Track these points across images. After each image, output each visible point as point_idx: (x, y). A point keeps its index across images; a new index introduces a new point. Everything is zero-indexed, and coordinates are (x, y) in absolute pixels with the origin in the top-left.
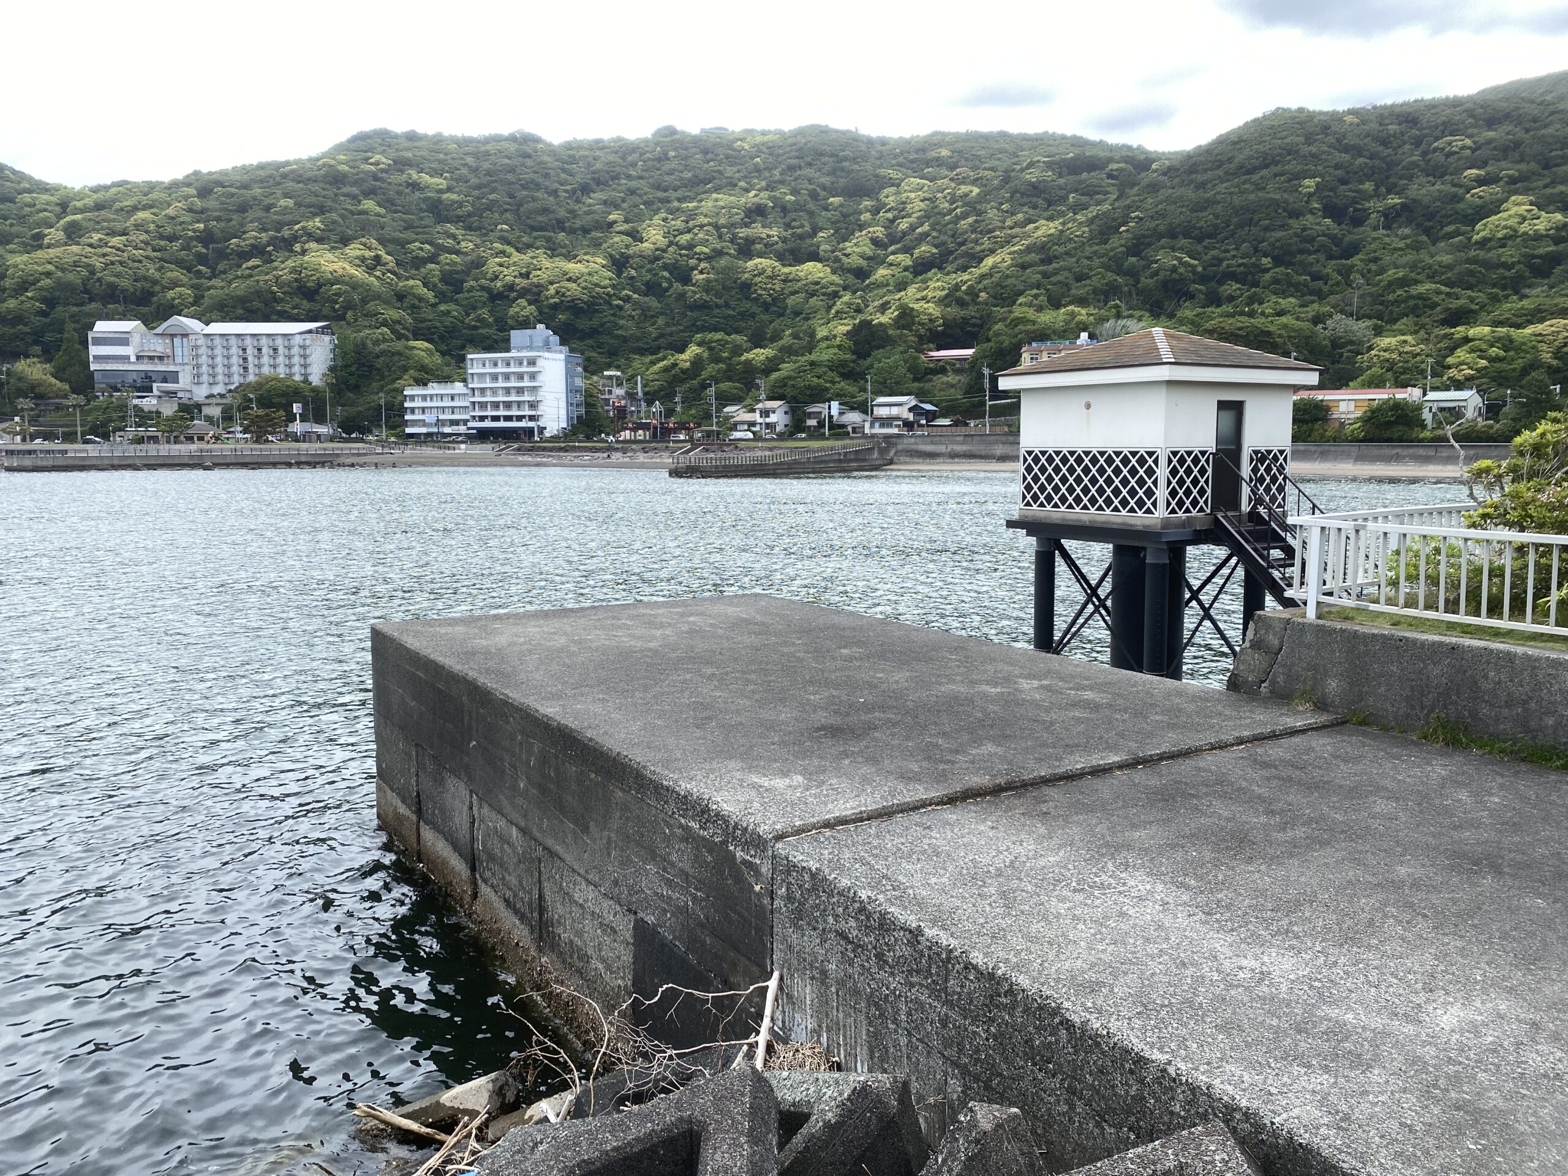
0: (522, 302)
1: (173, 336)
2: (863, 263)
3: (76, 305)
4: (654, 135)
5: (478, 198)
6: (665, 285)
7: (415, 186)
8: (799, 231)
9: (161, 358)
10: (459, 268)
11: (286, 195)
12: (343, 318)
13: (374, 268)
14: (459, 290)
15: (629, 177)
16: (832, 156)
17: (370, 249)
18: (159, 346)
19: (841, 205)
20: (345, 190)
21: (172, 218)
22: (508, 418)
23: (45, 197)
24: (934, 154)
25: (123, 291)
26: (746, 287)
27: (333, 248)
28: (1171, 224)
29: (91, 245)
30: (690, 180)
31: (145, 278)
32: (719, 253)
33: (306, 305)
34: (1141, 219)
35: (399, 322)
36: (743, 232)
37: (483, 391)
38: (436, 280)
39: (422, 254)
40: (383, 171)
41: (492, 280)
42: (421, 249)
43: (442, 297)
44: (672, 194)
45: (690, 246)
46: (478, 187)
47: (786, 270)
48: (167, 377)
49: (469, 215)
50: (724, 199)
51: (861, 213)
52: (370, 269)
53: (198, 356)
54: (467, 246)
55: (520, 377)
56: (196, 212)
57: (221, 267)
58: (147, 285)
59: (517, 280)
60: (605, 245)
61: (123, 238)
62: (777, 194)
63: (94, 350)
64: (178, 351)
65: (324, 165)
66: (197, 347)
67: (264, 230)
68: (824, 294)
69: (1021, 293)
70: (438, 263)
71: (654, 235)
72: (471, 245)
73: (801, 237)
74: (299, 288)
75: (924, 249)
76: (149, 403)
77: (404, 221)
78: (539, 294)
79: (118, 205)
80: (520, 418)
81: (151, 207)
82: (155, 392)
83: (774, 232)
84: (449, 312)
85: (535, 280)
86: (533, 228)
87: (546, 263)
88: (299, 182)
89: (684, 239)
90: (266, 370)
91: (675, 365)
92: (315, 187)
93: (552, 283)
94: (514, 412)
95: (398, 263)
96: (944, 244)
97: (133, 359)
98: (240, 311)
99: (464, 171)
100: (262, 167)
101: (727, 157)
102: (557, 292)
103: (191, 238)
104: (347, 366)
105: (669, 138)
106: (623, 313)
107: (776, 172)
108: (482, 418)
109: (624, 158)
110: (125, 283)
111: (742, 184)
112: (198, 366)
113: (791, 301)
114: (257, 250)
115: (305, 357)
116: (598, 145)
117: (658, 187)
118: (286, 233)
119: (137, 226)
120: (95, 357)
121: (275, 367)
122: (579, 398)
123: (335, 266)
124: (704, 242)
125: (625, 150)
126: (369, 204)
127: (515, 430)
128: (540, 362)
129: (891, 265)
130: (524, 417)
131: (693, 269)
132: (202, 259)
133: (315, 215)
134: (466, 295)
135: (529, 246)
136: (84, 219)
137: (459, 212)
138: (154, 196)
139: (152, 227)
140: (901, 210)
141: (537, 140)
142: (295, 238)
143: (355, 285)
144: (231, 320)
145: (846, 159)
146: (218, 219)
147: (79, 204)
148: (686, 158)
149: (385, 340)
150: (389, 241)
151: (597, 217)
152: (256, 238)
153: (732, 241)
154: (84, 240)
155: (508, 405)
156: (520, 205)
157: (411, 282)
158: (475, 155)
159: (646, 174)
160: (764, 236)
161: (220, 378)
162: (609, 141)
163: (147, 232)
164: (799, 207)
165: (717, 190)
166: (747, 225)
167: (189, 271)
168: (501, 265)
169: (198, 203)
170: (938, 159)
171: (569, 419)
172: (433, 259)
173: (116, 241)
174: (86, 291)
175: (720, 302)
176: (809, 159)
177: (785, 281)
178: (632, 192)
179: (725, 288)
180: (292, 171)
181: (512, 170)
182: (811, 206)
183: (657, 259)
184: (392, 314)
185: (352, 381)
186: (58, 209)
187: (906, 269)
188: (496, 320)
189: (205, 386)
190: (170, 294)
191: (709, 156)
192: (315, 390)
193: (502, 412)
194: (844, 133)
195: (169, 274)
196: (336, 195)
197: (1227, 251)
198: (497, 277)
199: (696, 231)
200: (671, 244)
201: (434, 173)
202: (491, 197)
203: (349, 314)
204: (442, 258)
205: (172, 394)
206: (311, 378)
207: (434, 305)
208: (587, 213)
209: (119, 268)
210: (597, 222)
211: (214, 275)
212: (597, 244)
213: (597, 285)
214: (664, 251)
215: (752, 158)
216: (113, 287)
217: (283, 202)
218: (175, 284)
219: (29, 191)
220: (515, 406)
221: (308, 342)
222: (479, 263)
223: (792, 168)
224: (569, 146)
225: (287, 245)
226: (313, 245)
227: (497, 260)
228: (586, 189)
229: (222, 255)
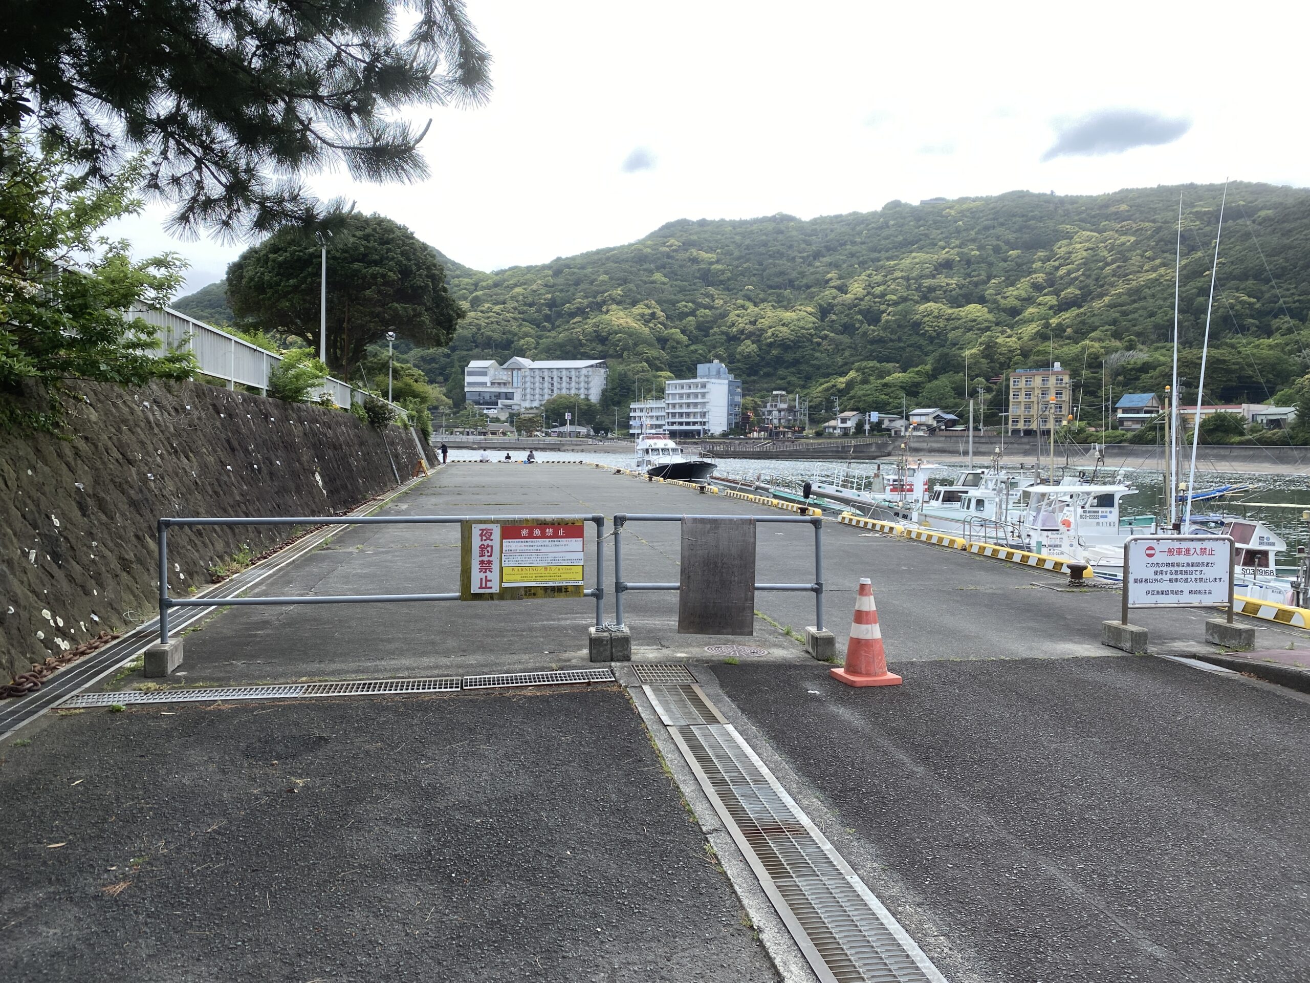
0: (748, 342)
1: (513, 370)
2: (1017, 303)
3: (467, 350)
4: (884, 208)
5: (737, 267)
6: (857, 325)
7: (694, 260)
8: (975, 279)
9: (505, 384)
10: (709, 319)
11: (606, 273)
12: (621, 356)
13: (648, 321)
14: (707, 335)
15: (854, 243)
16: (1023, 216)
17: (649, 308)
18: (504, 376)
19: (1018, 257)
20: (645, 266)
21: (535, 291)
22: (688, 424)
23: (467, 280)
24: (1113, 209)
25: (495, 341)
26: (917, 325)
27: (625, 308)
28: (1245, 268)
29: (482, 312)
30: (900, 243)
31: (509, 332)
32: (905, 299)
33: (600, 348)
34: (1224, 264)
35: (658, 359)
36: (927, 282)
37: (674, 406)
38: (692, 328)
39: (686, 310)
40: (674, 251)
41: (730, 327)
42: (686, 306)
43: (694, 340)
44: (883, 255)
45: (883, 295)
46: (738, 258)
47: (950, 311)
48: (509, 396)
49: (729, 279)
50: (920, 256)
51: (1033, 262)
52: (646, 322)
53: (525, 382)
54: (719, 302)
55: (696, 395)
56: (550, 287)
57: (557, 323)
58: (510, 337)
59: (747, 327)
60: (816, 298)
61: (502, 306)
62: (965, 250)
63: (468, 379)
64: (515, 379)
65: (635, 249)
66: (525, 377)
67: (587, 297)
68: (978, 329)
69: (1095, 329)
70: (695, 316)
71: (857, 288)
72: (721, 302)
73: (976, 284)
74: (597, 337)
75: (1071, 291)
76: (492, 413)
77: (680, 287)
78: (760, 336)
79: (506, 284)
80: (694, 423)
81: (525, 284)
82: (500, 405)
83: (953, 281)
84: (696, 351)
85: (759, 326)
86: (771, 287)
87: (770, 313)
88: (616, 263)
89: (878, 290)
90: (564, 392)
91: (834, 386)
92: (626, 266)
93: (770, 328)
94: (691, 420)
95: (668, 317)
96: (1087, 286)
97: (489, 384)
98: (558, 353)
99: (732, 247)
100: (598, 252)
101: (935, 222)
102: (773, 334)
103: (543, 304)
104: (613, 389)
105: (895, 208)
106: (820, 348)
107: (973, 233)
108: (673, 423)
109: (853, 229)
110: (496, 336)
111: (942, 243)
112: (525, 389)
113: (951, 335)
114: (580, 311)
115: (587, 383)
116: (838, 219)
117: (874, 250)
118: (599, 299)
119: (513, 298)
120: (468, 383)
121: (569, 389)
122: (738, 410)
123: (621, 321)
124: (893, 292)
125: (856, 222)
126: (658, 276)
127: (691, 432)
128: (708, 386)
129: (1040, 304)
130: (697, 423)
131: (883, 312)
132: (547, 318)
133: (620, 285)
134: (711, 338)
135: (763, 301)
136: (484, 295)
137: (721, 278)
138: (528, 276)
139: (521, 298)
140: (1067, 259)
141: (790, 219)
142: (604, 302)
143: (631, 333)
144: (553, 359)
145: (1033, 218)
146: (561, 291)
147: (484, 284)
148: (903, 225)
149: (643, 371)
150: (664, 302)
151: (818, 276)
152: (580, 303)
153: (916, 290)
154: (480, 308)
155: (688, 414)
156: (764, 270)
157: (673, 330)
158: (743, 235)
159: (867, 240)
160: (943, 284)
161: (537, 397)
162: (847, 216)
163: (517, 301)
164: (981, 260)
165: (920, 249)
166: (934, 277)
167: (538, 327)
168: (738, 316)
169: (551, 281)
170: (1116, 213)
171: (729, 424)
172: (693, 313)
173: (497, 308)
174: (474, 342)
175: (894, 337)
176: (1001, 220)
177: (948, 320)
178: (852, 255)
179: (899, 326)
180: (613, 256)
181: (765, 244)
182: (992, 259)
183: (856, 306)
184: (653, 353)
185: (616, 399)
186: (473, 287)
187: (1051, 308)
188: (729, 356)
189: (528, 402)
190: (522, 342)
191: (921, 222)
192: (590, 406)
193: (684, 420)
194: (1039, 196)
195: (524, 329)
196: (639, 270)
197: (1288, 290)
198: (734, 324)
199: (889, 283)
200: (869, 293)
201: (711, 250)
202: (745, 266)
203: (625, 353)
204: (698, 312)
205: (509, 407)
206: (590, 397)
207: (687, 346)
208: (812, 274)
209: (495, 326)
210: (818, 280)
211: (553, 329)
212: (811, 297)
213: (803, 328)
214: (862, 300)
215: (956, 222)
216: (489, 338)
217: (601, 278)
218: (527, 335)
219: (458, 277)
220: (692, 416)
221: (590, 373)
222: (724, 315)
223: (986, 228)
224: (815, 222)
225: (598, 307)
226: (614, 307)
227: (737, 312)
228: (817, 255)
229: (559, 315)
